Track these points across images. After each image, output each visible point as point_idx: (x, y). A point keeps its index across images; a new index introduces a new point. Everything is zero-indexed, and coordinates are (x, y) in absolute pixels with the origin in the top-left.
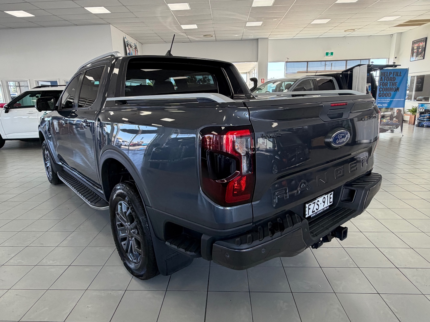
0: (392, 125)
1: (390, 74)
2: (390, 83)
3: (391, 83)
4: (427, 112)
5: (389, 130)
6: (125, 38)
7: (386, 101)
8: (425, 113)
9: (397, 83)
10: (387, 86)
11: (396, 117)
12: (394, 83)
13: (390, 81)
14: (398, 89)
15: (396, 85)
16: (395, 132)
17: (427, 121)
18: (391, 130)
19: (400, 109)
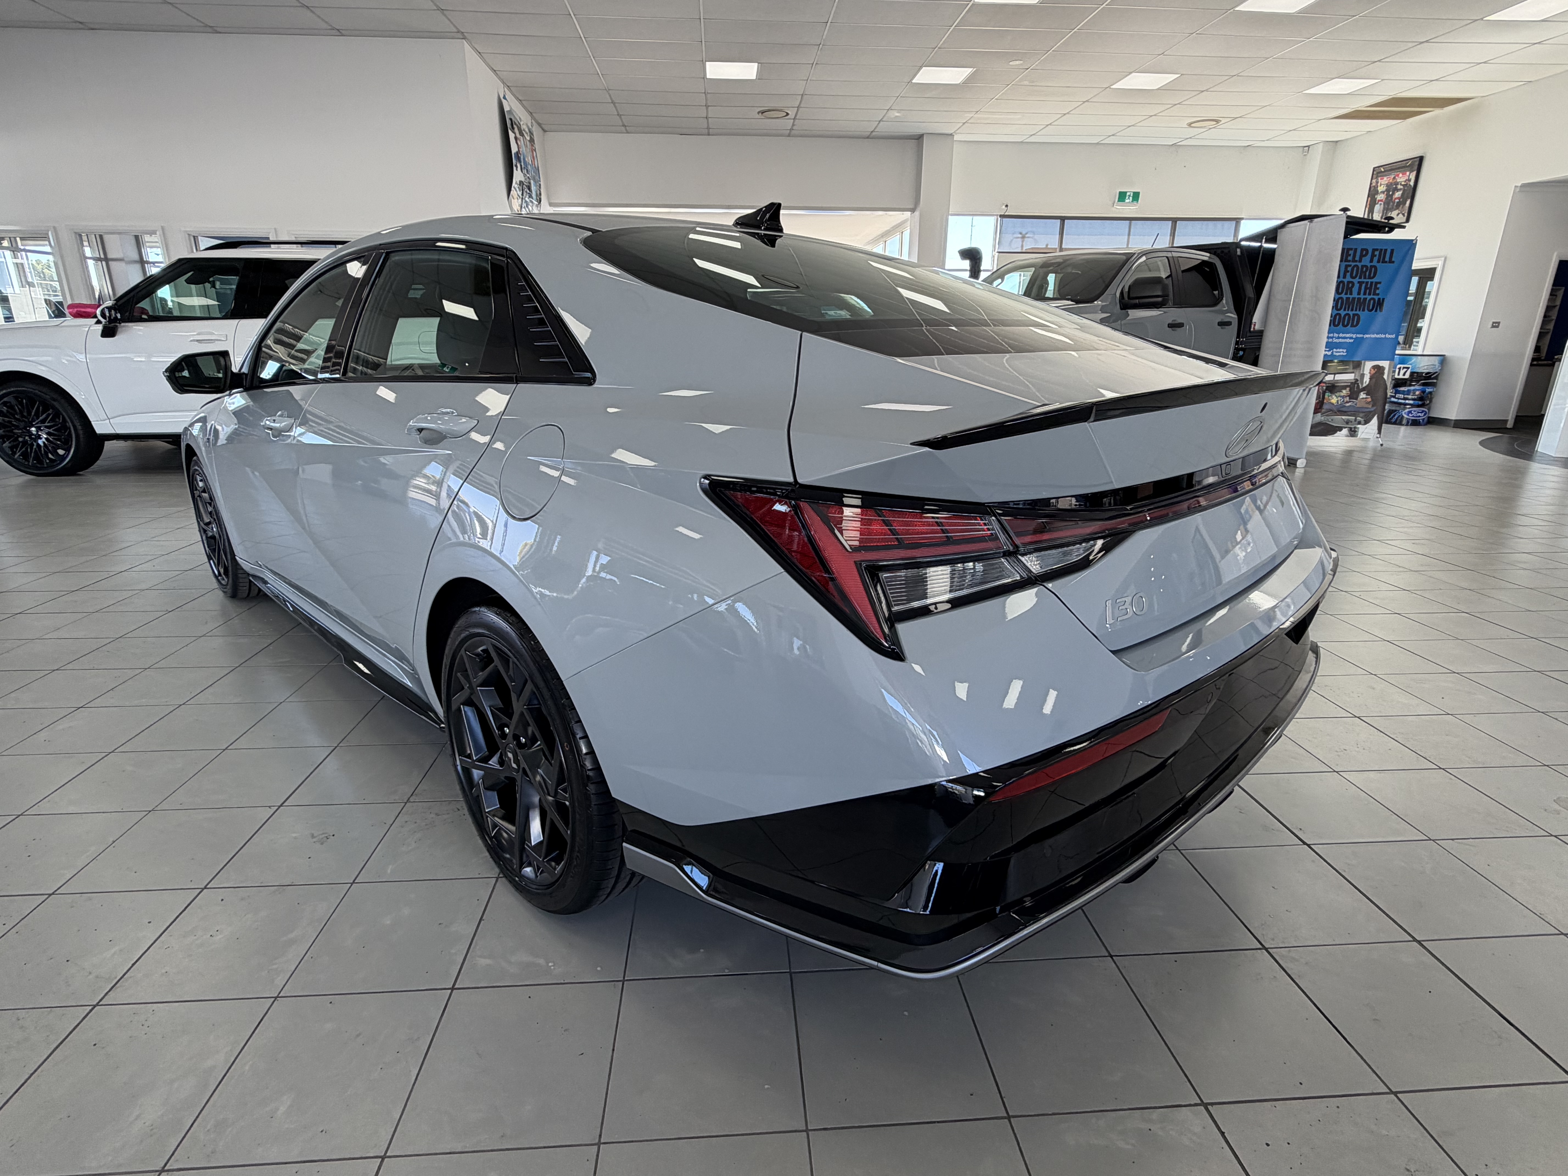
0: (1354, 412)
1: (1362, 256)
2: (1360, 283)
3: (1364, 285)
4: (1418, 381)
5: (1345, 428)
6: (504, 98)
7: (1342, 341)
8: (1408, 382)
9: (1379, 286)
10: (1351, 294)
11: (1368, 390)
12: (1372, 283)
13: (1360, 278)
14: (1380, 304)
15: (1377, 292)
16: (1359, 434)
17: (1412, 406)
18: (1351, 428)
19: (1381, 365)
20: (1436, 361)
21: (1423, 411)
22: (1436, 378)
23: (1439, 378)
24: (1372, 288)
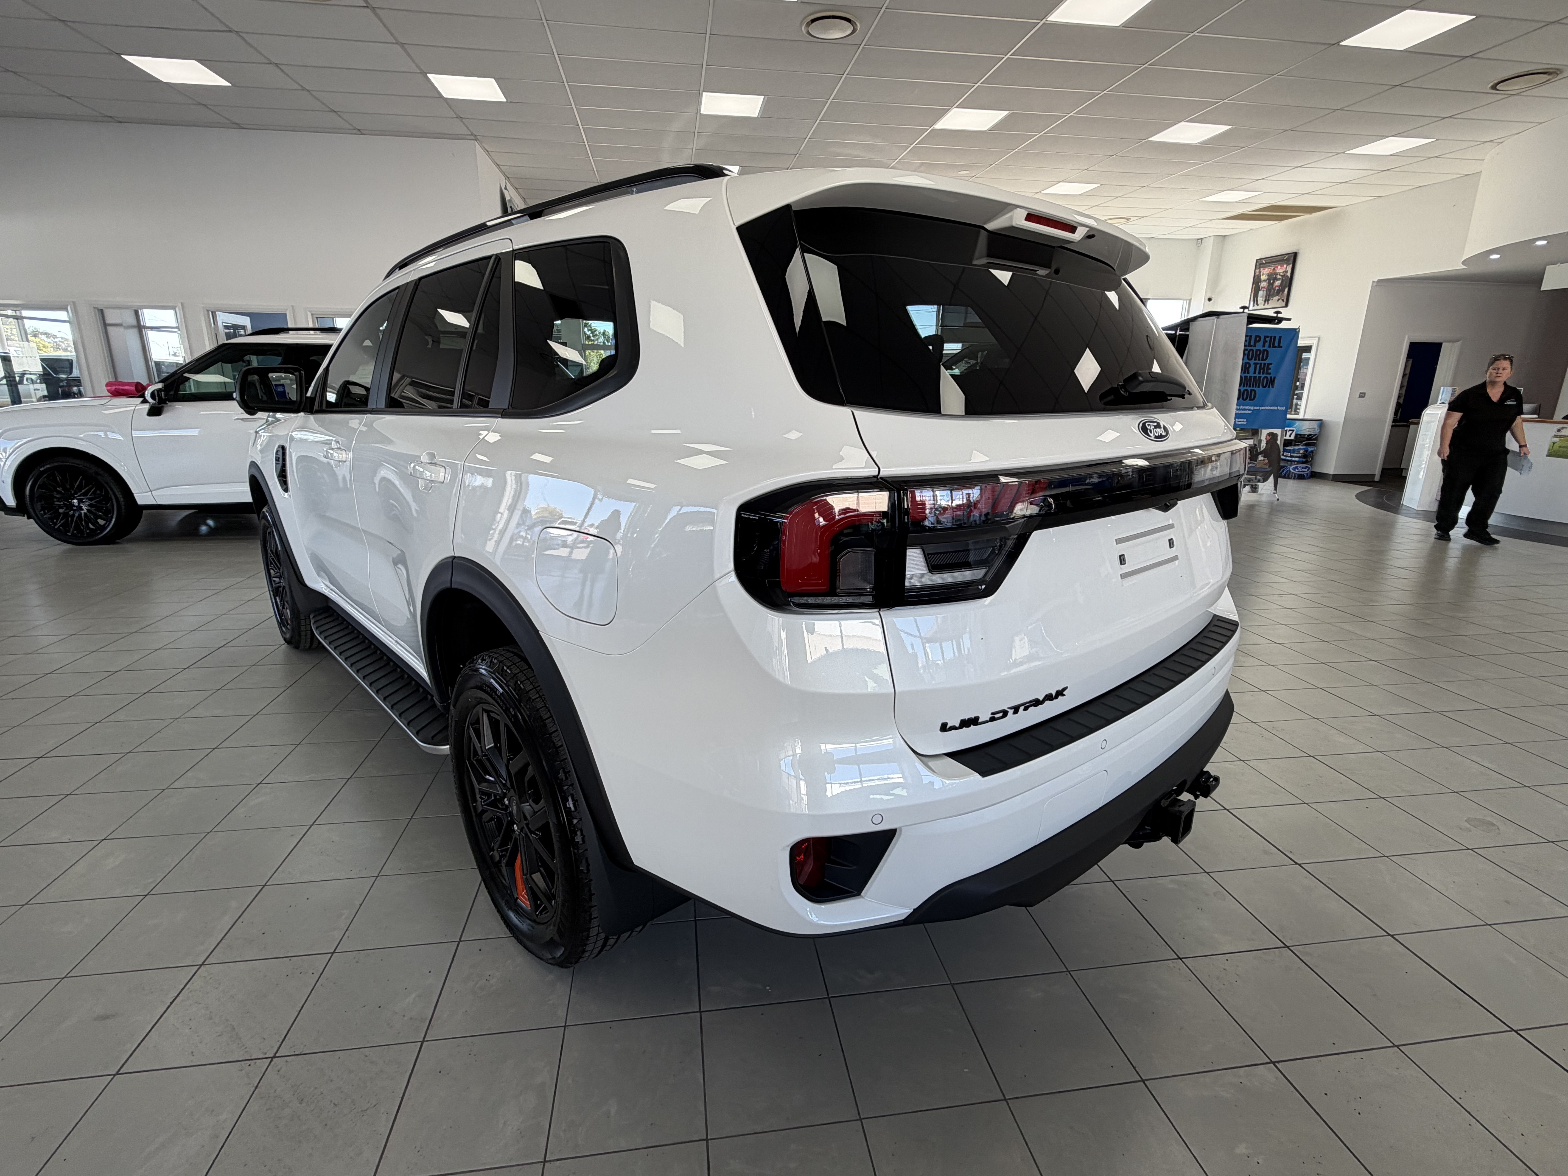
0: (1255, 472)
1: (1256, 342)
2: (1256, 364)
3: (1258, 366)
4: (1302, 442)
5: (1248, 485)
6: (506, 189)
7: (1243, 412)
8: (1293, 442)
9: (1270, 366)
10: (1248, 373)
11: (1265, 453)
12: (1265, 364)
13: (1255, 360)
14: (1272, 382)
15: (1270, 371)
16: (1259, 490)
17: (1298, 462)
18: (1252, 485)
19: (1275, 432)
20: (1315, 425)
21: (1307, 467)
22: (1316, 439)
23: (1319, 438)
24: (1265, 368)
